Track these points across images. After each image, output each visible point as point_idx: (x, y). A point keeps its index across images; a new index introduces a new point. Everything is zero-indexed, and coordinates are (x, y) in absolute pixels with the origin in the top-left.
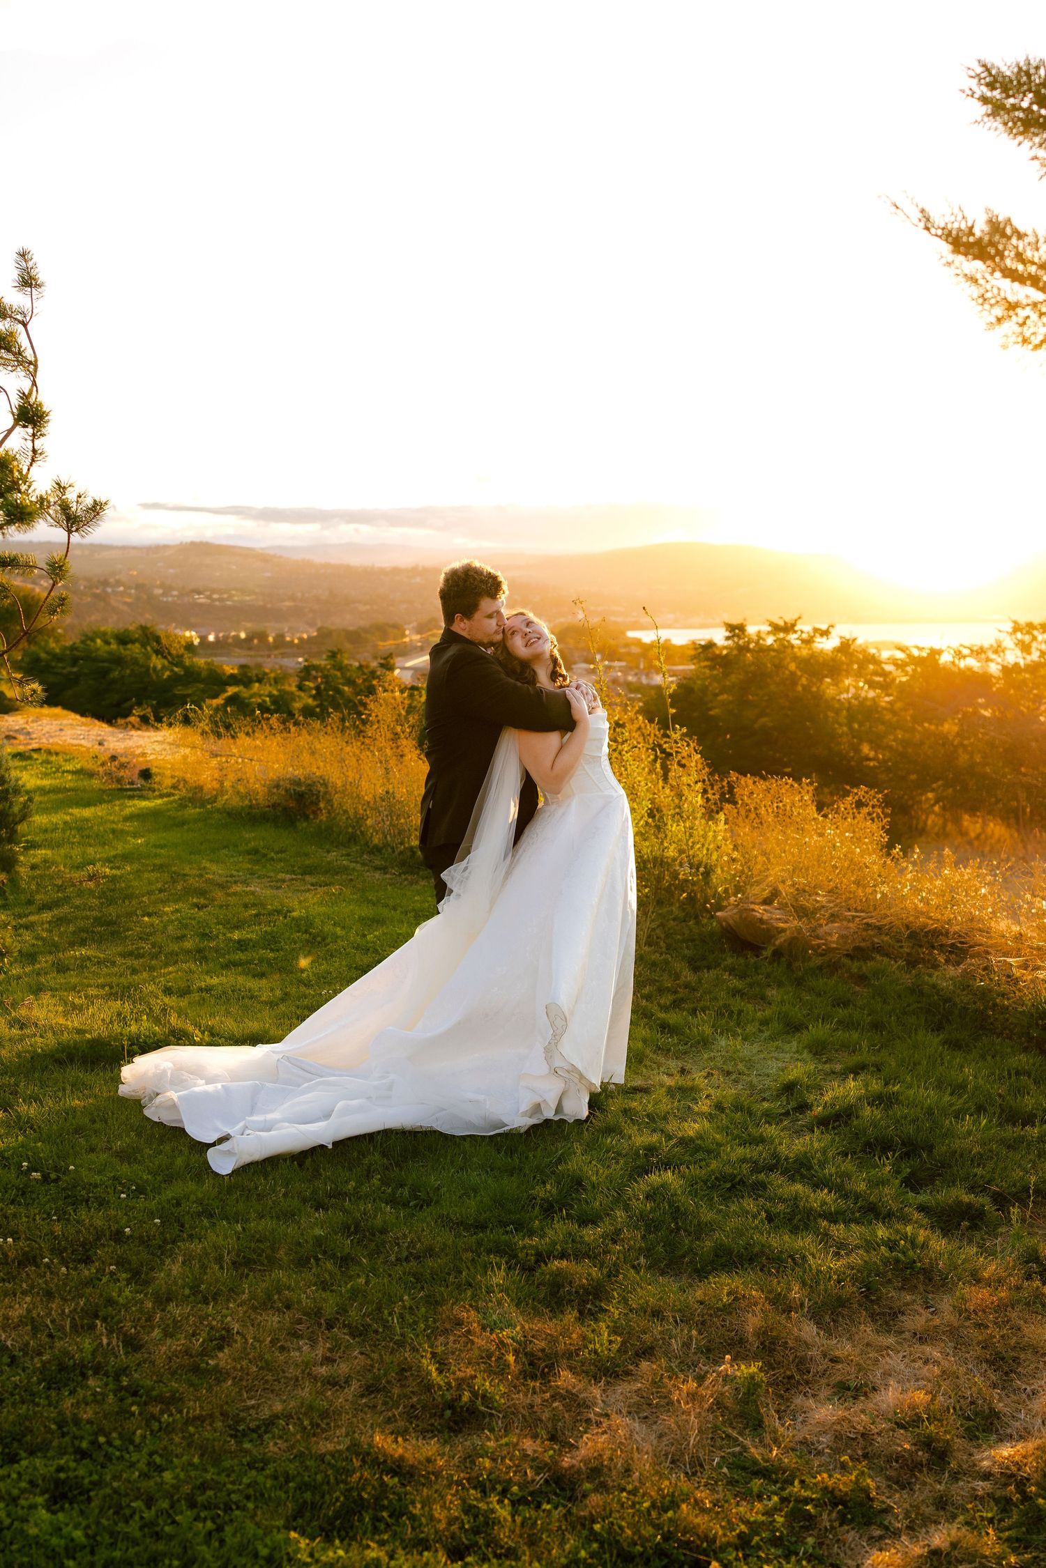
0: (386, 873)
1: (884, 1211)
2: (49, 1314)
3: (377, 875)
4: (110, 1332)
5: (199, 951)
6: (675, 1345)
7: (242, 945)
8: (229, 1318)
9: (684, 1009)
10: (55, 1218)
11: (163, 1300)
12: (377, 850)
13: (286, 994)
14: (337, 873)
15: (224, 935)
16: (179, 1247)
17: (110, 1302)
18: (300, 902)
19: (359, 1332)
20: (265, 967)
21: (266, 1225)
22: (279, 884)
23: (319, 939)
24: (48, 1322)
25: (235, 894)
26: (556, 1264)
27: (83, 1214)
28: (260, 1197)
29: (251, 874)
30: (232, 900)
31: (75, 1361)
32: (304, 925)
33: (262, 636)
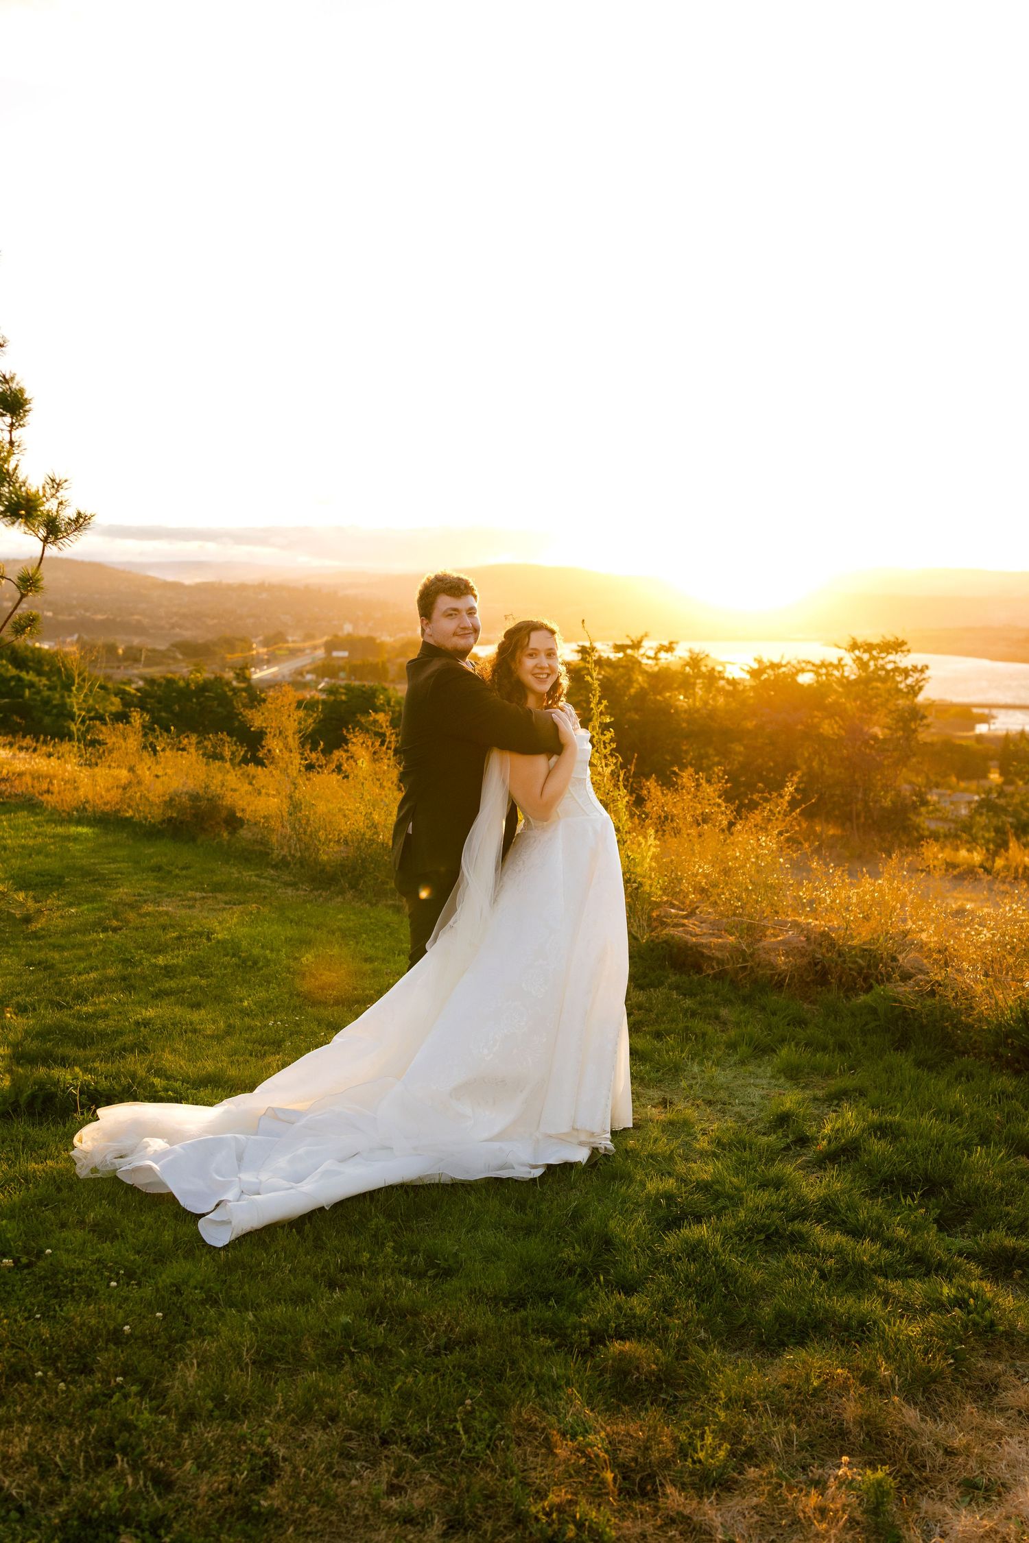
0: (297, 890)
1: (935, 1261)
2: (56, 1448)
3: (290, 891)
4: (134, 1468)
5: (124, 979)
6: (777, 1443)
7: (169, 971)
8: (269, 1440)
9: (645, 1033)
10: (38, 1316)
11: (188, 1417)
12: (283, 864)
13: (230, 1026)
14: (249, 890)
15: (148, 960)
16: (189, 1347)
17: (127, 1426)
18: (220, 923)
19: (422, 1448)
20: (200, 997)
21: (280, 1311)
22: (191, 903)
23: (250, 963)
24: (58, 1459)
25: (148, 914)
26: (617, 1346)
27: (70, 1309)
28: (266, 1275)
29: (159, 892)
30: (147, 921)
31: (100, 1511)
32: (231, 949)
33: (111, 649)
